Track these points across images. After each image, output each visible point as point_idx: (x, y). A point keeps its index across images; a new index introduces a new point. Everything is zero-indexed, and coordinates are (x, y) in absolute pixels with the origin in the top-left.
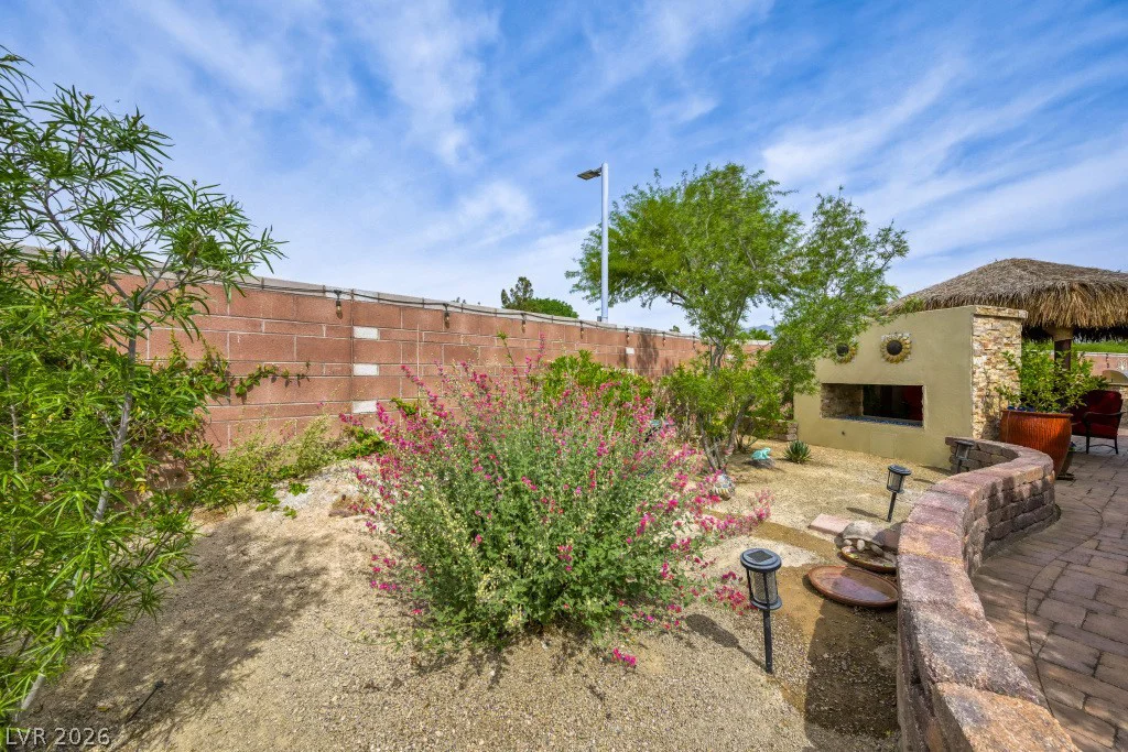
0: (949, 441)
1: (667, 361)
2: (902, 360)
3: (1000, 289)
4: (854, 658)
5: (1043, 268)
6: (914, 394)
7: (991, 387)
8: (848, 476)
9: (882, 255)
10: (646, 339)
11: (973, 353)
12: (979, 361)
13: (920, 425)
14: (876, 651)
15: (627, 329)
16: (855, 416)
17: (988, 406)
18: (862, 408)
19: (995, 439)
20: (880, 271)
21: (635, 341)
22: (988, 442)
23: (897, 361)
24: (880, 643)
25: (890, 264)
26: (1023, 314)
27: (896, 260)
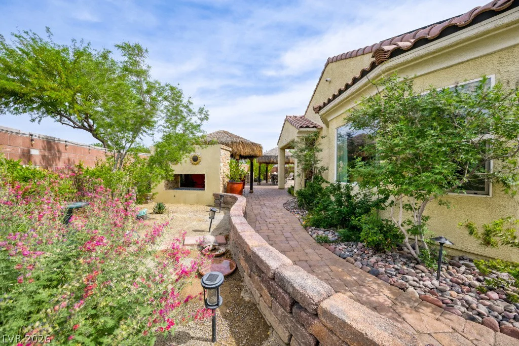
0: (214, 195)
1: (69, 160)
2: (198, 164)
3: (224, 140)
4: (238, 305)
5: (231, 135)
6: (202, 177)
7: (225, 174)
8: (184, 215)
9: (200, 119)
10: (50, 144)
11: (220, 162)
12: (222, 165)
13: (204, 190)
14: (241, 295)
15: (32, 135)
16: (177, 188)
17: (224, 181)
18: (180, 184)
19: (227, 192)
20: (199, 125)
21: (40, 144)
22: (226, 194)
23: (196, 164)
24: (241, 290)
25: (203, 123)
26: (231, 149)
27: (205, 121)
